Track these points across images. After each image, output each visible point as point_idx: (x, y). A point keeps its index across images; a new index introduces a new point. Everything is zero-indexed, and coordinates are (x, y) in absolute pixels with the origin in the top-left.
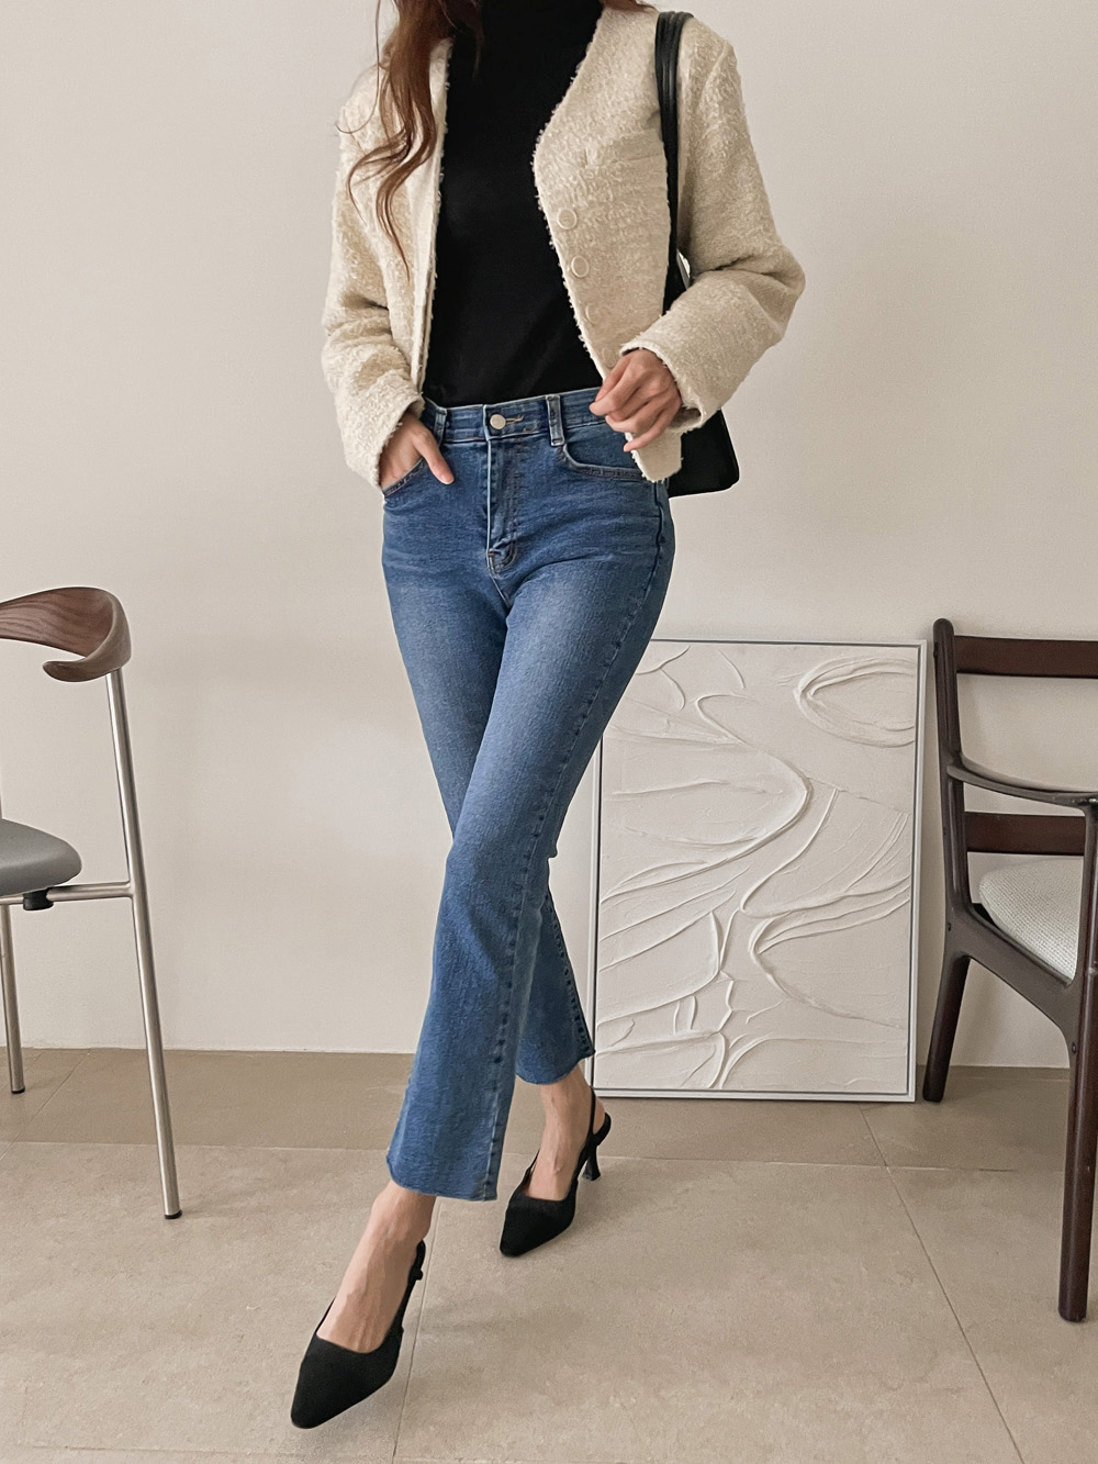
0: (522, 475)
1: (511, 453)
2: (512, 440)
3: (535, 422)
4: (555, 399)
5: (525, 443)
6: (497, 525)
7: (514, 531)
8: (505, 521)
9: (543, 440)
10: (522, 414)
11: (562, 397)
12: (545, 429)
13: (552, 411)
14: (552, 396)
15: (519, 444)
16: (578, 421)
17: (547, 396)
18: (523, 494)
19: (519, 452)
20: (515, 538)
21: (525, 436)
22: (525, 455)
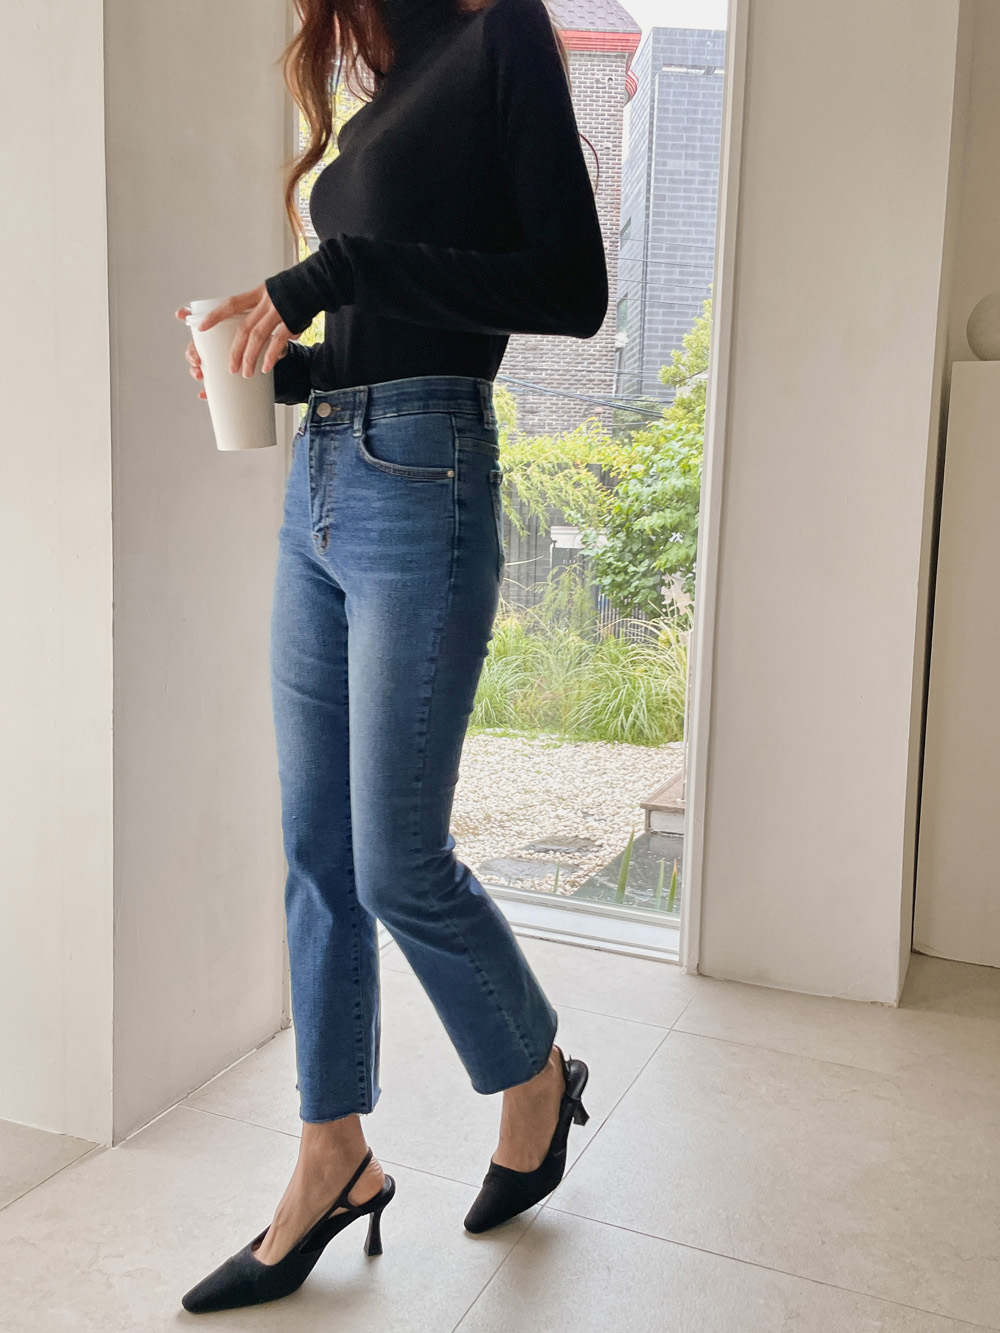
0: (334, 463)
1: (326, 441)
2: (328, 428)
3: (348, 412)
4: (364, 391)
5: (338, 432)
6: (316, 509)
7: (327, 516)
8: (322, 506)
9: (349, 431)
10: (341, 403)
11: (370, 389)
12: (352, 418)
13: (360, 402)
14: (362, 387)
15: (333, 432)
16: (381, 412)
17: (357, 388)
18: (334, 483)
19: (332, 439)
20: (327, 524)
21: (339, 424)
22: (337, 444)
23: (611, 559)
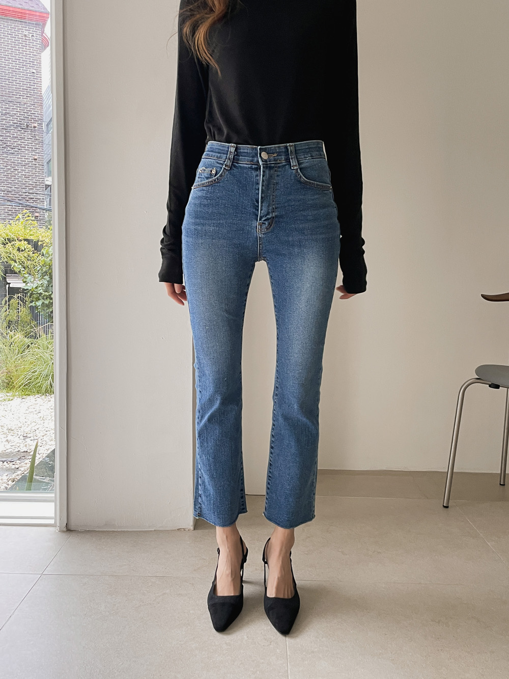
0: (277, 183)
4: (292, 146)
6: (264, 209)
8: (268, 206)
9: (287, 166)
10: (276, 152)
11: (295, 145)
12: (288, 160)
18: (277, 193)
19: (276, 171)
20: (274, 215)
21: (279, 163)
22: (279, 173)
23: (41, 291)
